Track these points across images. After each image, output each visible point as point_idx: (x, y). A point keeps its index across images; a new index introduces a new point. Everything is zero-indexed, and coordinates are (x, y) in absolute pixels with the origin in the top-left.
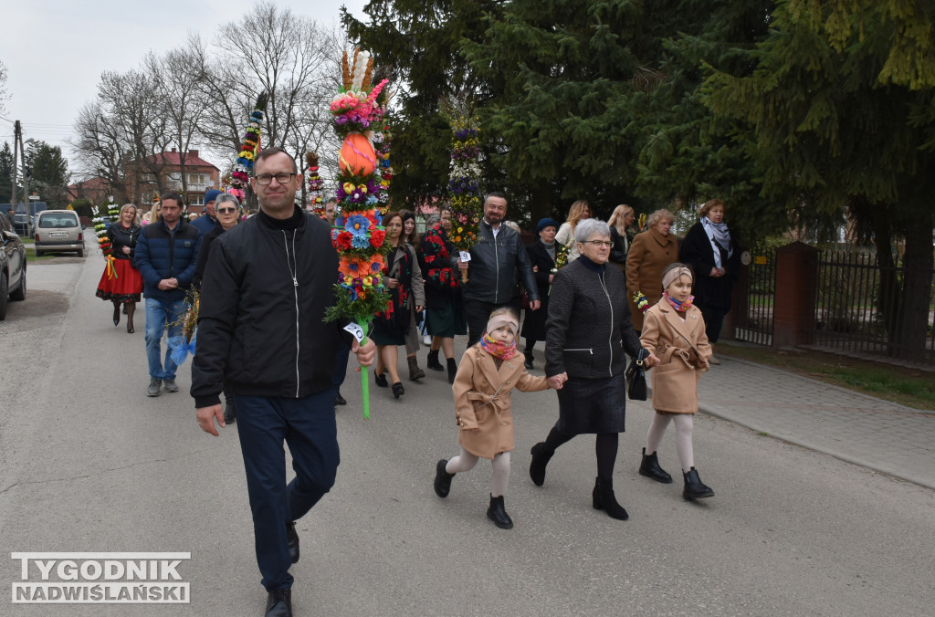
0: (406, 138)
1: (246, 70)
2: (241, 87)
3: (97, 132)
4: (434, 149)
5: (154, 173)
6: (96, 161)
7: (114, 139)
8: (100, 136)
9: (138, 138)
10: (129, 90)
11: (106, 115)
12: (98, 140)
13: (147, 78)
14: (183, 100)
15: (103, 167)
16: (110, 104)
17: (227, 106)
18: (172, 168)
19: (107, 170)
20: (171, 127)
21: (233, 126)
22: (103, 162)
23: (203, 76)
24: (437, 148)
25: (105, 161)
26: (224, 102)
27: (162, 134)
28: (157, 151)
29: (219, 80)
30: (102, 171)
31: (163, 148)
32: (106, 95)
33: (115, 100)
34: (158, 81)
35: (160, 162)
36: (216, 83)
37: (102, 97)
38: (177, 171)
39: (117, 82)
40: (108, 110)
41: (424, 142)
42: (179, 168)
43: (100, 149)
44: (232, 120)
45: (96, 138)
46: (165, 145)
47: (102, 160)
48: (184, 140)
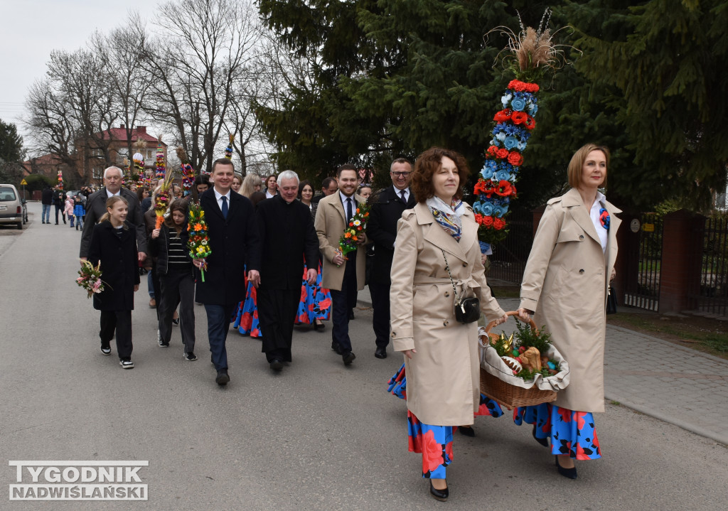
0: (315, 110)
1: (184, 47)
2: (181, 65)
3: (47, 109)
4: (340, 121)
5: (101, 148)
6: (47, 137)
7: (63, 115)
8: (50, 114)
9: (86, 115)
10: (77, 68)
11: (55, 93)
12: (48, 117)
13: (94, 57)
14: (128, 78)
15: (53, 143)
16: (59, 82)
17: (167, 84)
18: (120, 144)
19: (58, 146)
20: (117, 105)
21: (174, 102)
22: (53, 139)
23: (145, 55)
24: (343, 119)
25: (55, 137)
26: (165, 79)
27: (108, 110)
28: (104, 127)
29: (159, 58)
30: (53, 146)
31: (109, 125)
32: (54, 74)
33: (64, 78)
34: (105, 60)
35: (107, 138)
36: (155, 59)
37: (52, 75)
38: (124, 147)
39: (66, 61)
40: (57, 88)
41: (331, 114)
42: (126, 144)
43: (50, 126)
44: (172, 97)
45: (46, 115)
46: (112, 120)
47: (52, 136)
48: (131, 116)
